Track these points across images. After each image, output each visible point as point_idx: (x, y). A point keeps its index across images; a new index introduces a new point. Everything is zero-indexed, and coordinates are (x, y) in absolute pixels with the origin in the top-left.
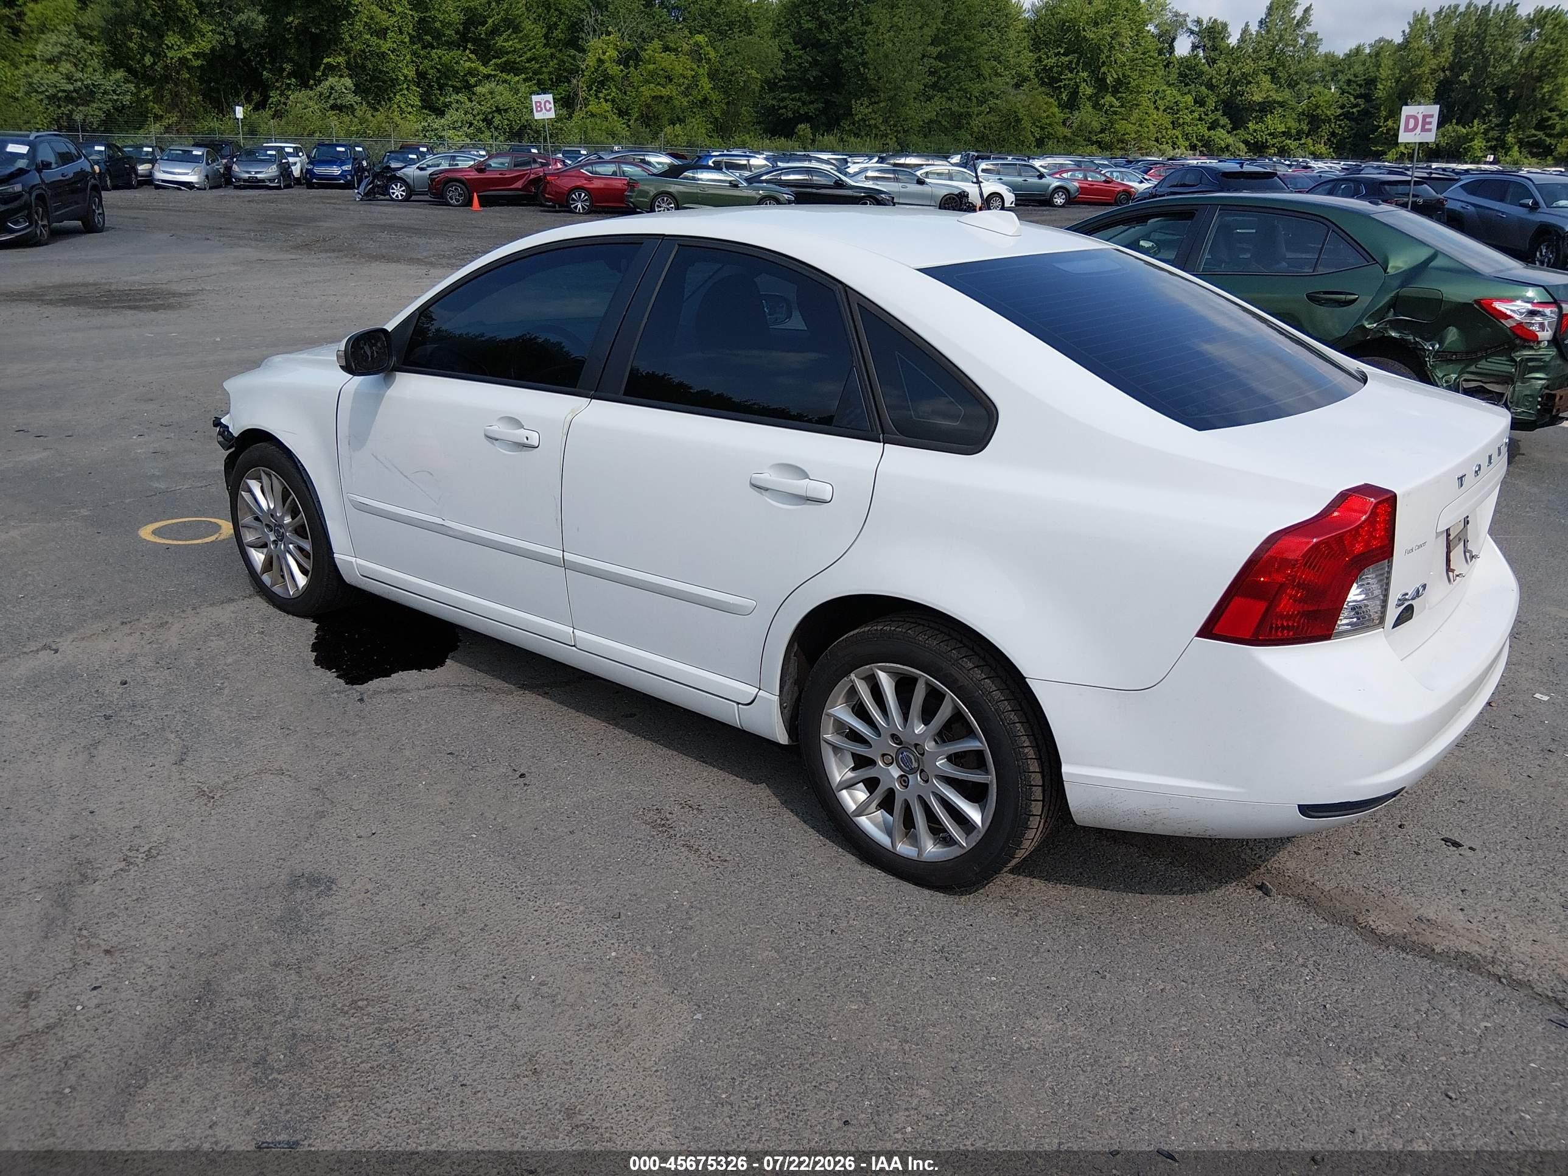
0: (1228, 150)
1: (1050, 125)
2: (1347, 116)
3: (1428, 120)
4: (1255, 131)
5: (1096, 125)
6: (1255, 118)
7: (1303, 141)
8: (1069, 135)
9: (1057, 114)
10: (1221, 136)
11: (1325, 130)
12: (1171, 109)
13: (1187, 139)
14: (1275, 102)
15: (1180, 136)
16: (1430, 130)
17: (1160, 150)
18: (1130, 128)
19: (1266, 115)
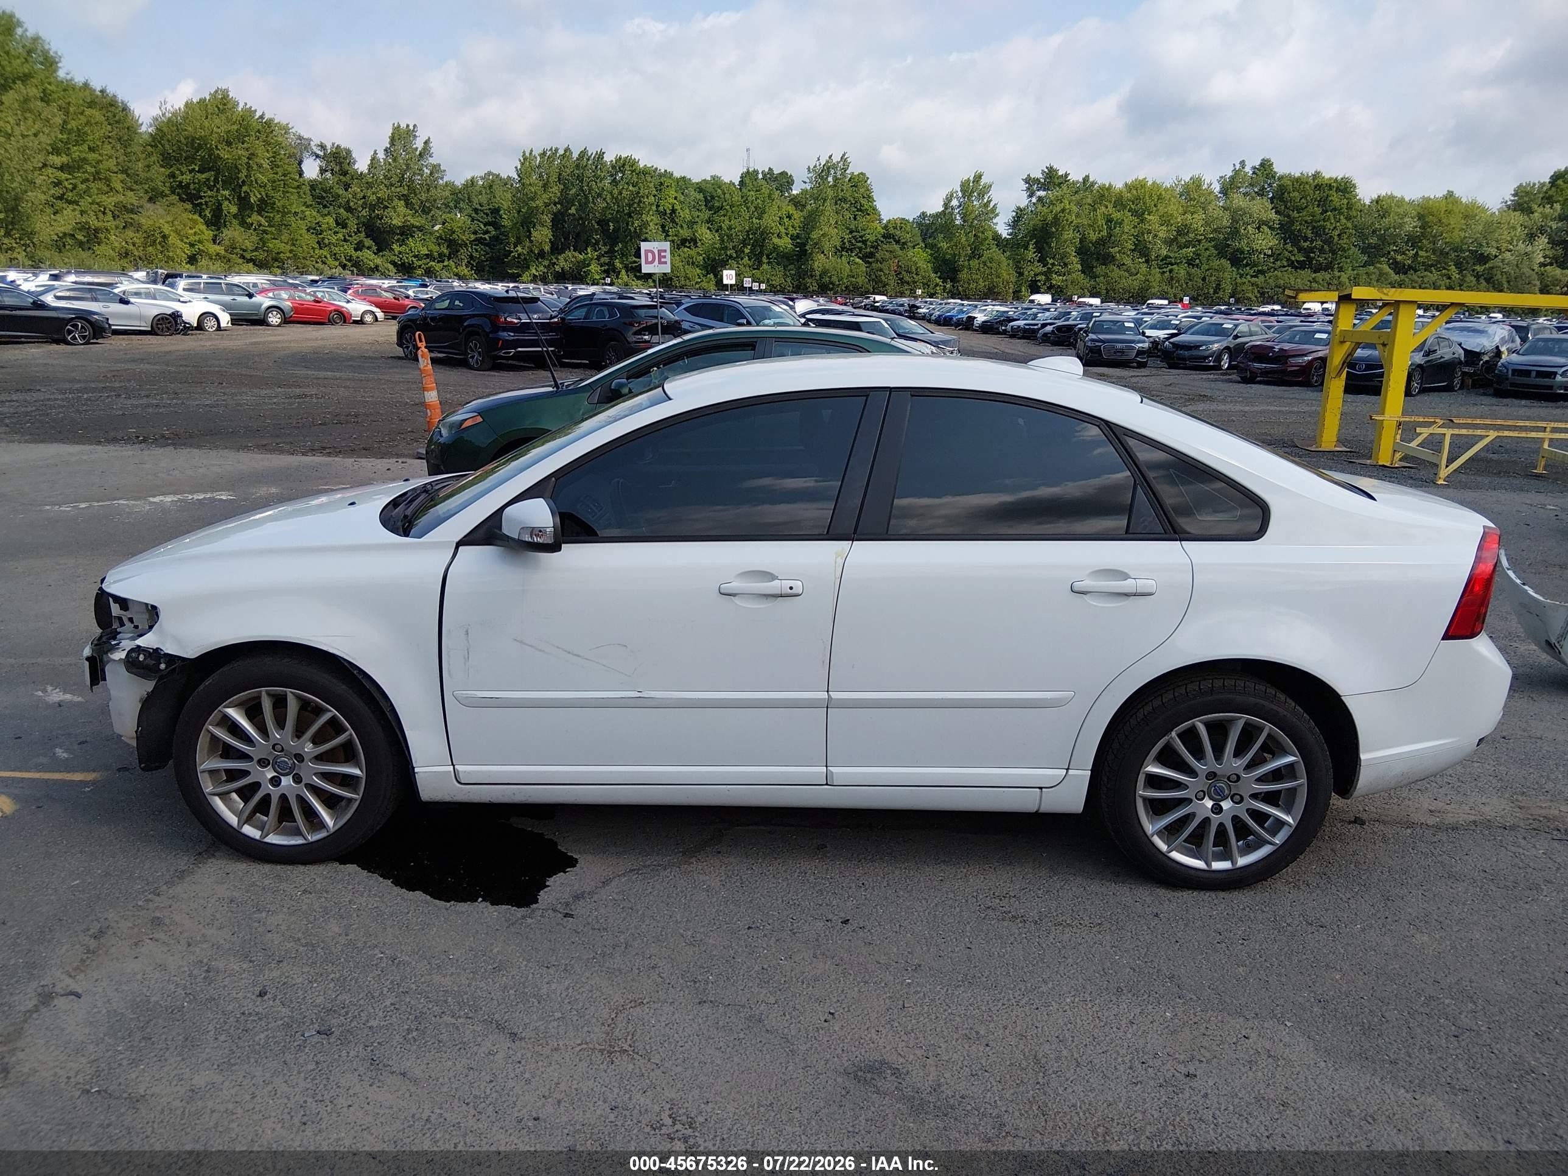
0: (377, 270)
1: (200, 242)
2: (480, 241)
3: (663, 254)
4: (400, 253)
5: (248, 245)
6: (398, 240)
7: (446, 263)
8: (223, 252)
9: (205, 231)
10: (368, 256)
11: (464, 253)
12: (314, 229)
13: (336, 259)
14: (413, 226)
15: (328, 256)
16: (665, 263)
17: (317, 269)
18: (283, 247)
19: (408, 238)
